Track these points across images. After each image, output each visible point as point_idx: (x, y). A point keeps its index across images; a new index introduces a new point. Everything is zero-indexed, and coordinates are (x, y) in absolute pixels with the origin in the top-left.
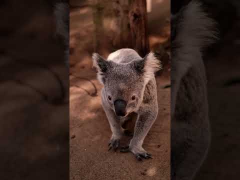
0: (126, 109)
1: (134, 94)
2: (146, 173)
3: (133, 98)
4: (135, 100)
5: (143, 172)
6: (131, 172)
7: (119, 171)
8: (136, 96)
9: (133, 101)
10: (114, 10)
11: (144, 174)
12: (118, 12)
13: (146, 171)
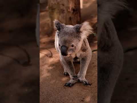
0: (67, 51)
1: (73, 44)
2: (84, 100)
3: (73, 46)
4: (74, 48)
5: (82, 99)
6: (75, 100)
7: (67, 100)
8: (74, 45)
9: (72, 48)
10: (61, 10)
11: (83, 101)
12: (64, 10)
13: (84, 99)
